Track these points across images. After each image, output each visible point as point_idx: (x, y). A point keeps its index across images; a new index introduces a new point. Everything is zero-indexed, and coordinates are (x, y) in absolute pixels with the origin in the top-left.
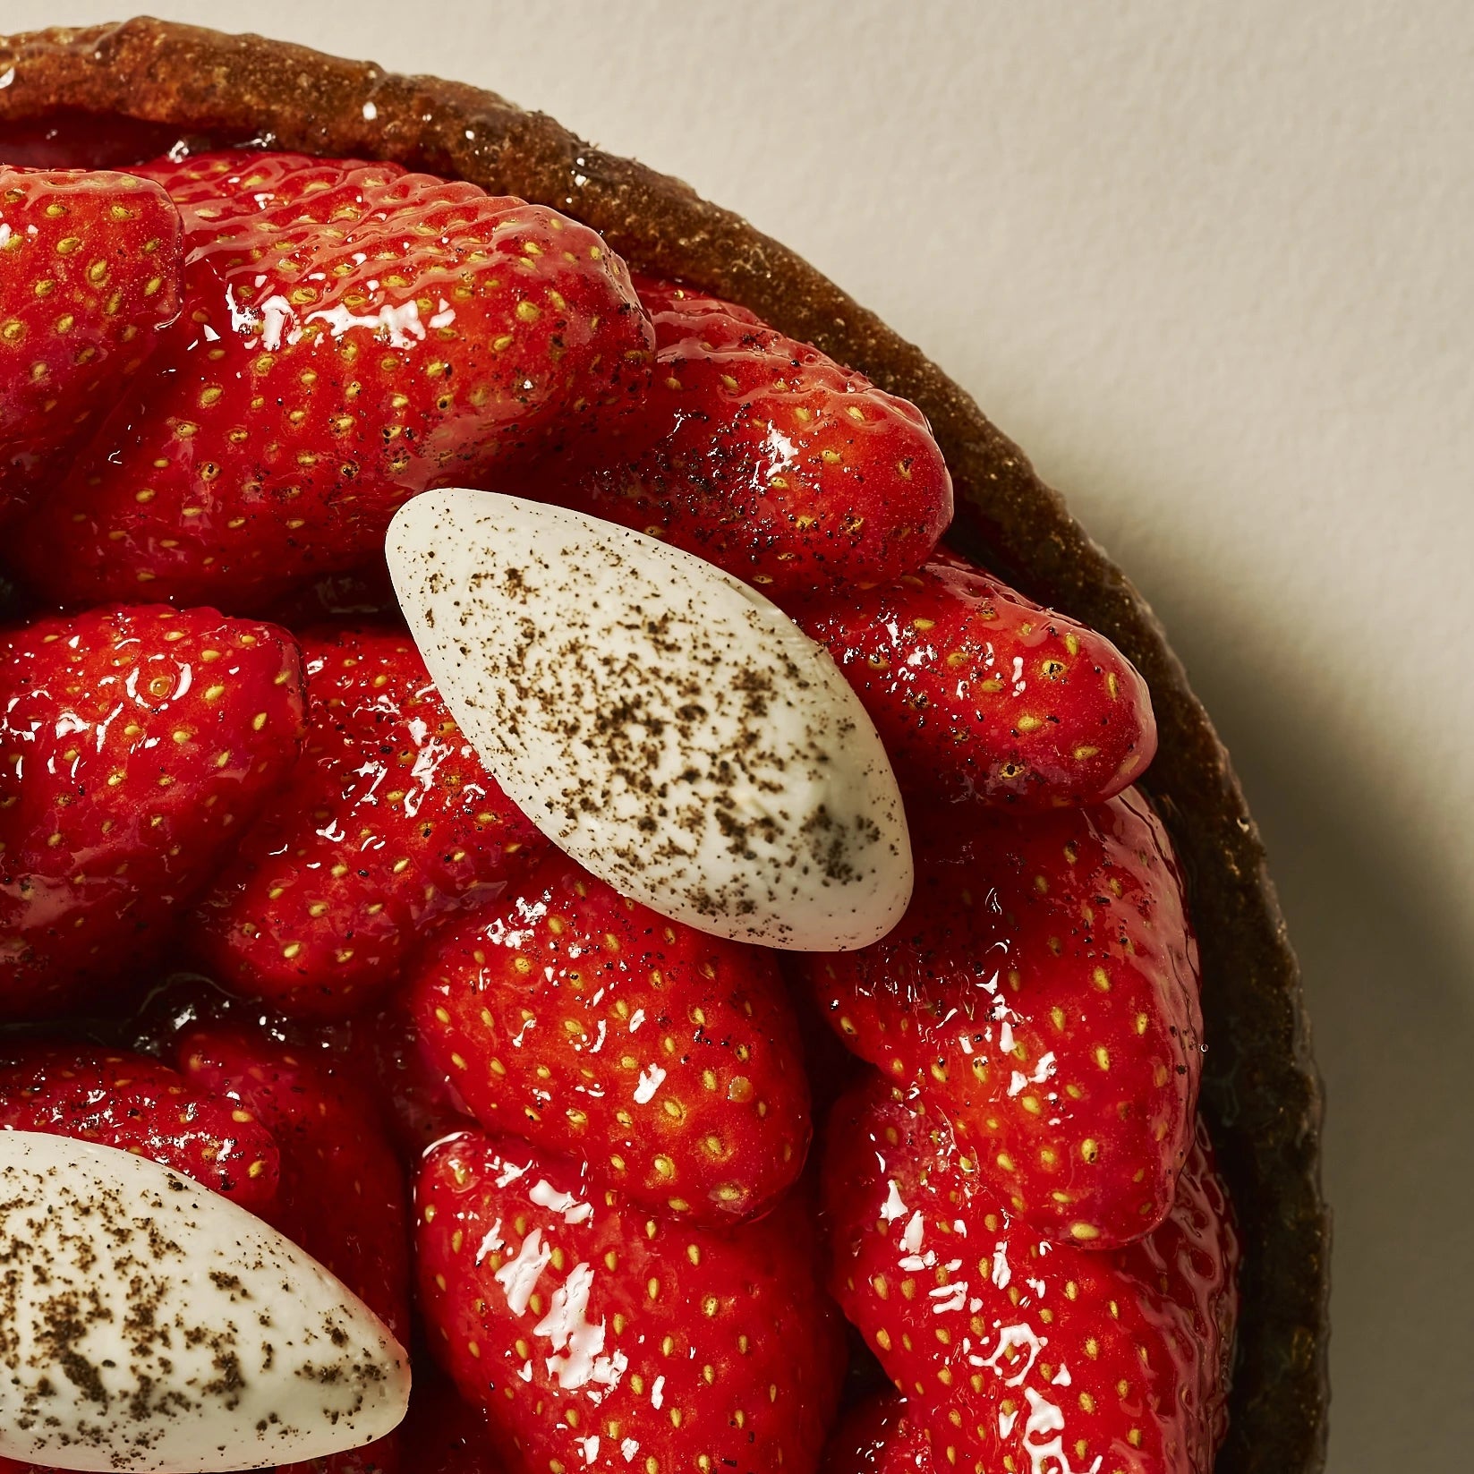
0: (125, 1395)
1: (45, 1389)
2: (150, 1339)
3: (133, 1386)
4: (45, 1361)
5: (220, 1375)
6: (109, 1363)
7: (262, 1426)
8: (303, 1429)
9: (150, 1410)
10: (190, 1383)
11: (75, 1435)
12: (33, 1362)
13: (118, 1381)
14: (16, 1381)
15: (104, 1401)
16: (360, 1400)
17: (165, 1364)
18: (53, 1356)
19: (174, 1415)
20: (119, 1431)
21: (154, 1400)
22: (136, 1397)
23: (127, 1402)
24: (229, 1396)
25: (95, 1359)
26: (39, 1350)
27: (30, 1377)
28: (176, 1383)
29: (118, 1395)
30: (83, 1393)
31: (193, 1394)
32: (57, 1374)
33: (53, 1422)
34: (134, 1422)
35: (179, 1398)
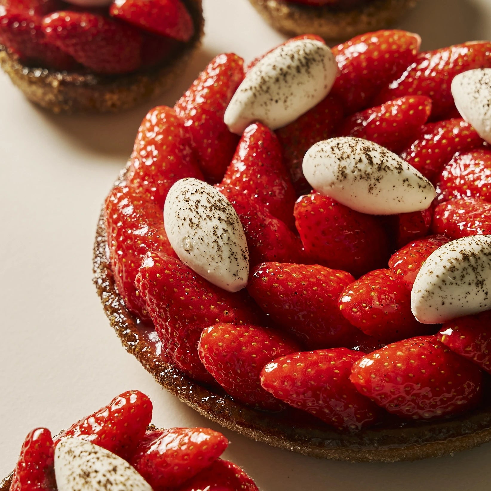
0: (377, 164)
1: (360, 160)
2: (384, 156)
3: (379, 162)
4: (362, 154)
5: (398, 166)
6: (375, 157)
7: (404, 181)
8: (413, 186)
9: (382, 169)
10: (392, 165)
11: (363, 175)
12: (359, 154)
13: (376, 161)
14: (354, 158)
15: (372, 165)
16: (426, 186)
17: (387, 160)
18: (364, 153)
19: (386, 171)
20: (374, 175)
21: (383, 167)
22: (380, 164)
23: (377, 166)
24: (399, 171)
25: (372, 156)
26: (360, 152)
27: (357, 158)
28: (388, 164)
29: (375, 164)
30: (368, 162)
31: (391, 168)
32: (364, 158)
33: (360, 170)
34: (377, 172)
35: (388, 168)
